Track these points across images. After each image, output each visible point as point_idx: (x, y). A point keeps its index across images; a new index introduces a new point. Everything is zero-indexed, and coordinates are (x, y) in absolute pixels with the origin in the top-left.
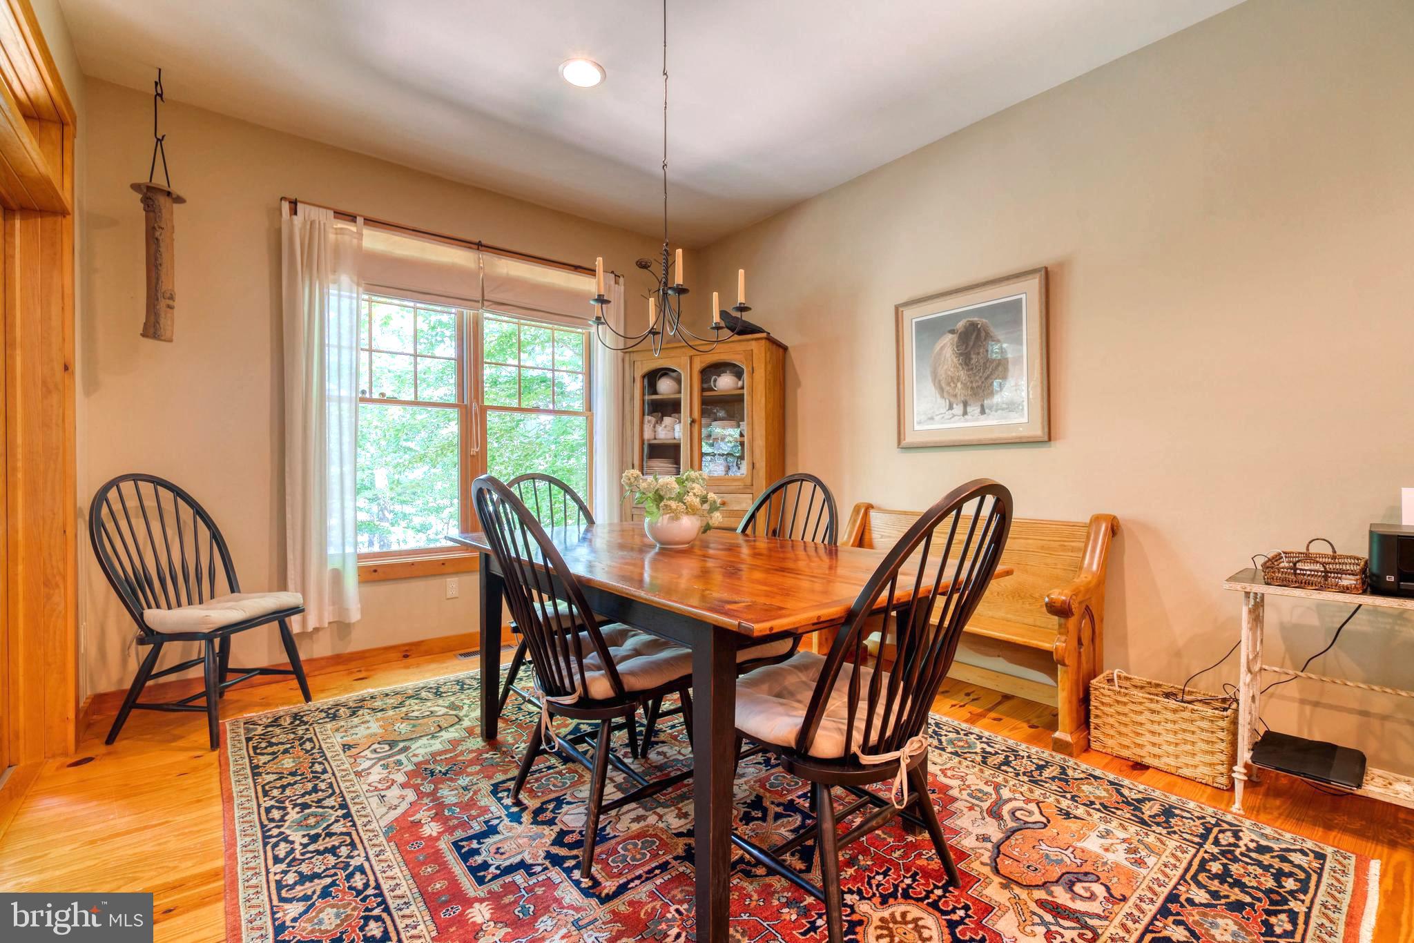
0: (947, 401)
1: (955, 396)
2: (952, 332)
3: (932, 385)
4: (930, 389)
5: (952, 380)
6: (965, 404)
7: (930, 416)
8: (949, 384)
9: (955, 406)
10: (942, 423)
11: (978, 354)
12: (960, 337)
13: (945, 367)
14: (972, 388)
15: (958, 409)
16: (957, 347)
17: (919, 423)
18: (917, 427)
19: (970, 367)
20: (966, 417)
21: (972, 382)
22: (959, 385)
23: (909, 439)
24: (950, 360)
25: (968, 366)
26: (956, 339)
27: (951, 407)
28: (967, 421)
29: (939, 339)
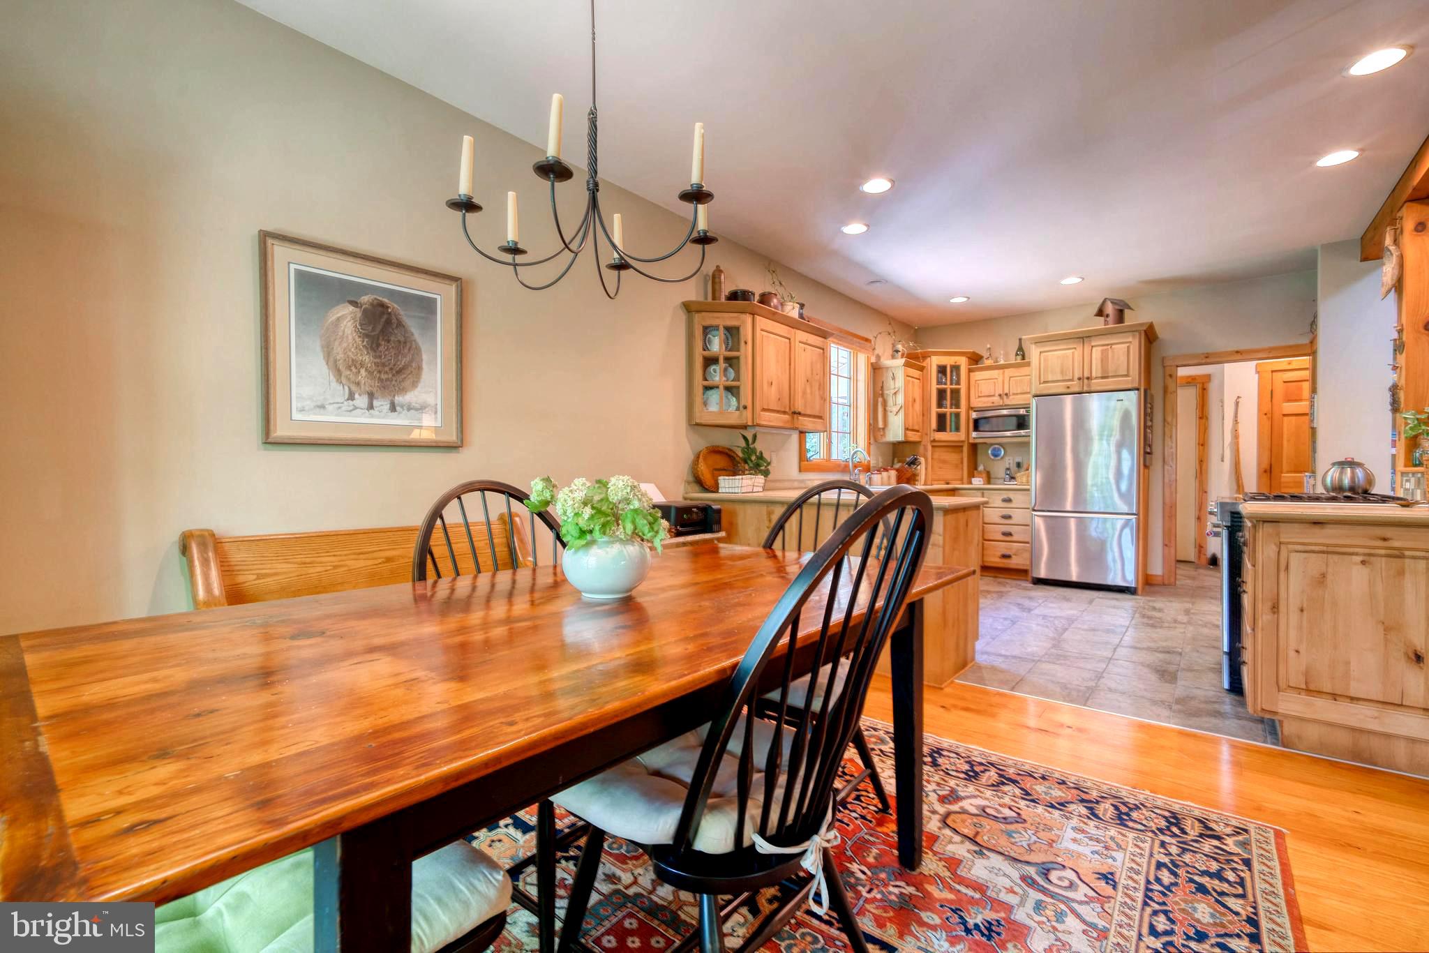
0: (346, 388)
1: (358, 384)
2: (354, 303)
3: (324, 363)
4: (319, 369)
5: (354, 365)
6: (371, 396)
7: (319, 403)
8: (349, 368)
9: (357, 396)
10: (337, 415)
11: (389, 341)
12: (365, 312)
13: (345, 345)
14: (379, 378)
15: (361, 401)
16: (361, 325)
17: (302, 410)
18: (297, 416)
19: (378, 354)
20: (371, 411)
21: (380, 372)
22: (363, 371)
23: (281, 430)
24: (350, 337)
25: (375, 351)
26: (359, 315)
27: (351, 397)
28: (372, 416)
29: (333, 306)
